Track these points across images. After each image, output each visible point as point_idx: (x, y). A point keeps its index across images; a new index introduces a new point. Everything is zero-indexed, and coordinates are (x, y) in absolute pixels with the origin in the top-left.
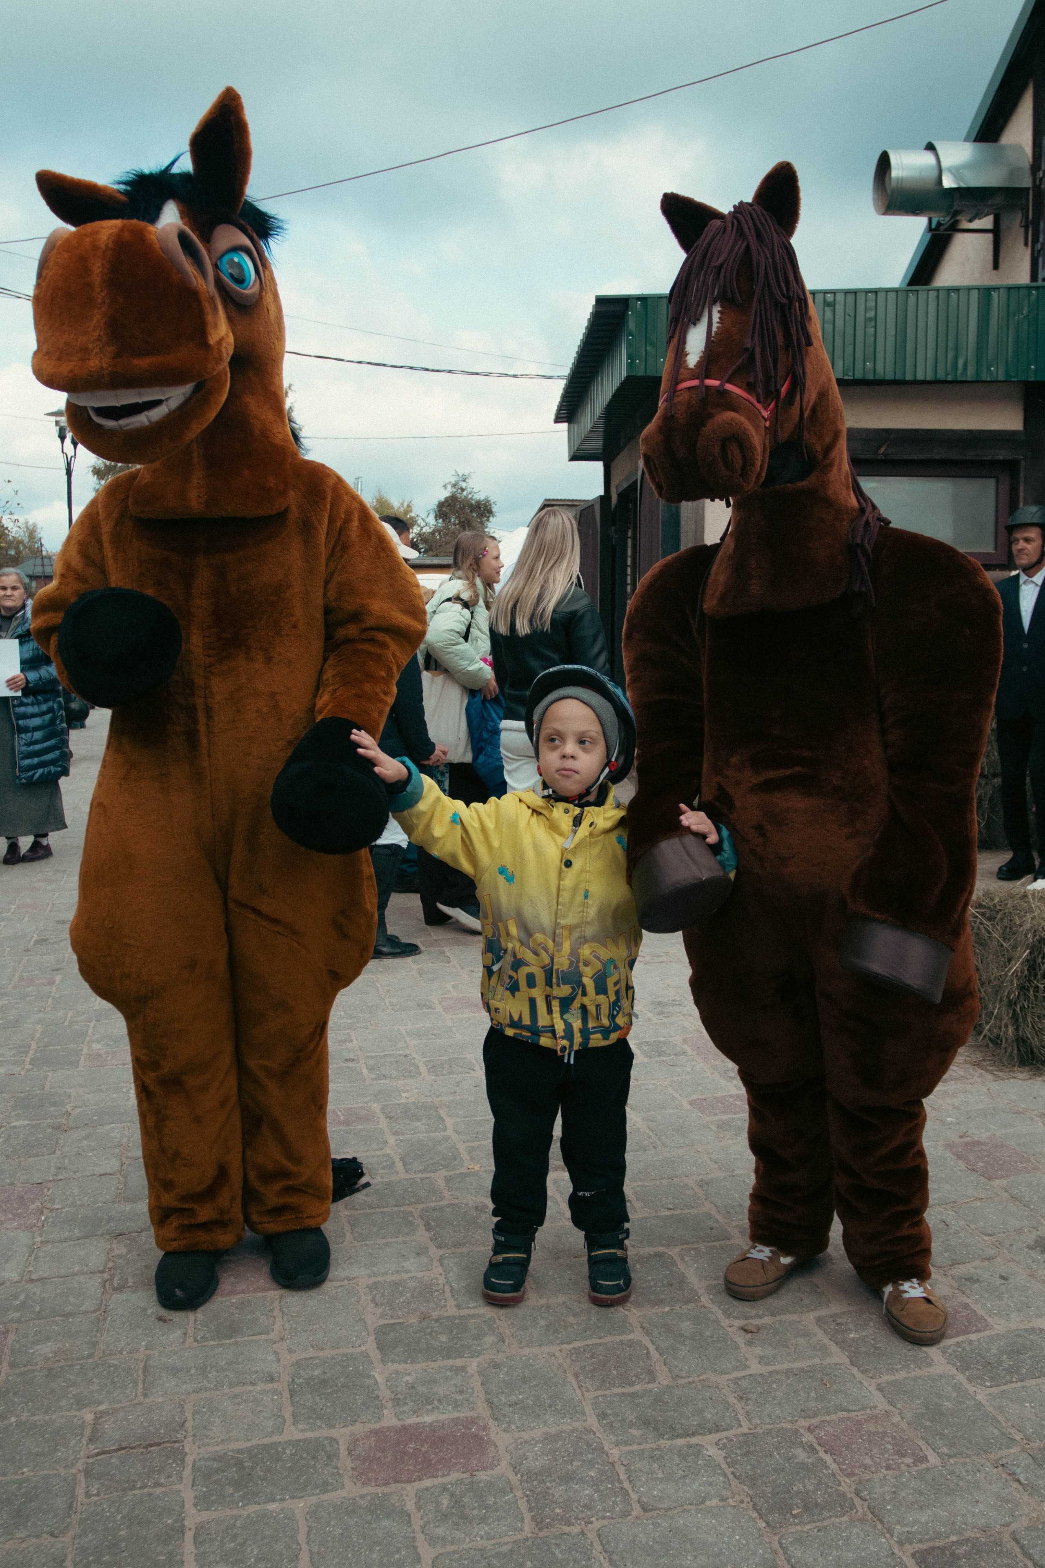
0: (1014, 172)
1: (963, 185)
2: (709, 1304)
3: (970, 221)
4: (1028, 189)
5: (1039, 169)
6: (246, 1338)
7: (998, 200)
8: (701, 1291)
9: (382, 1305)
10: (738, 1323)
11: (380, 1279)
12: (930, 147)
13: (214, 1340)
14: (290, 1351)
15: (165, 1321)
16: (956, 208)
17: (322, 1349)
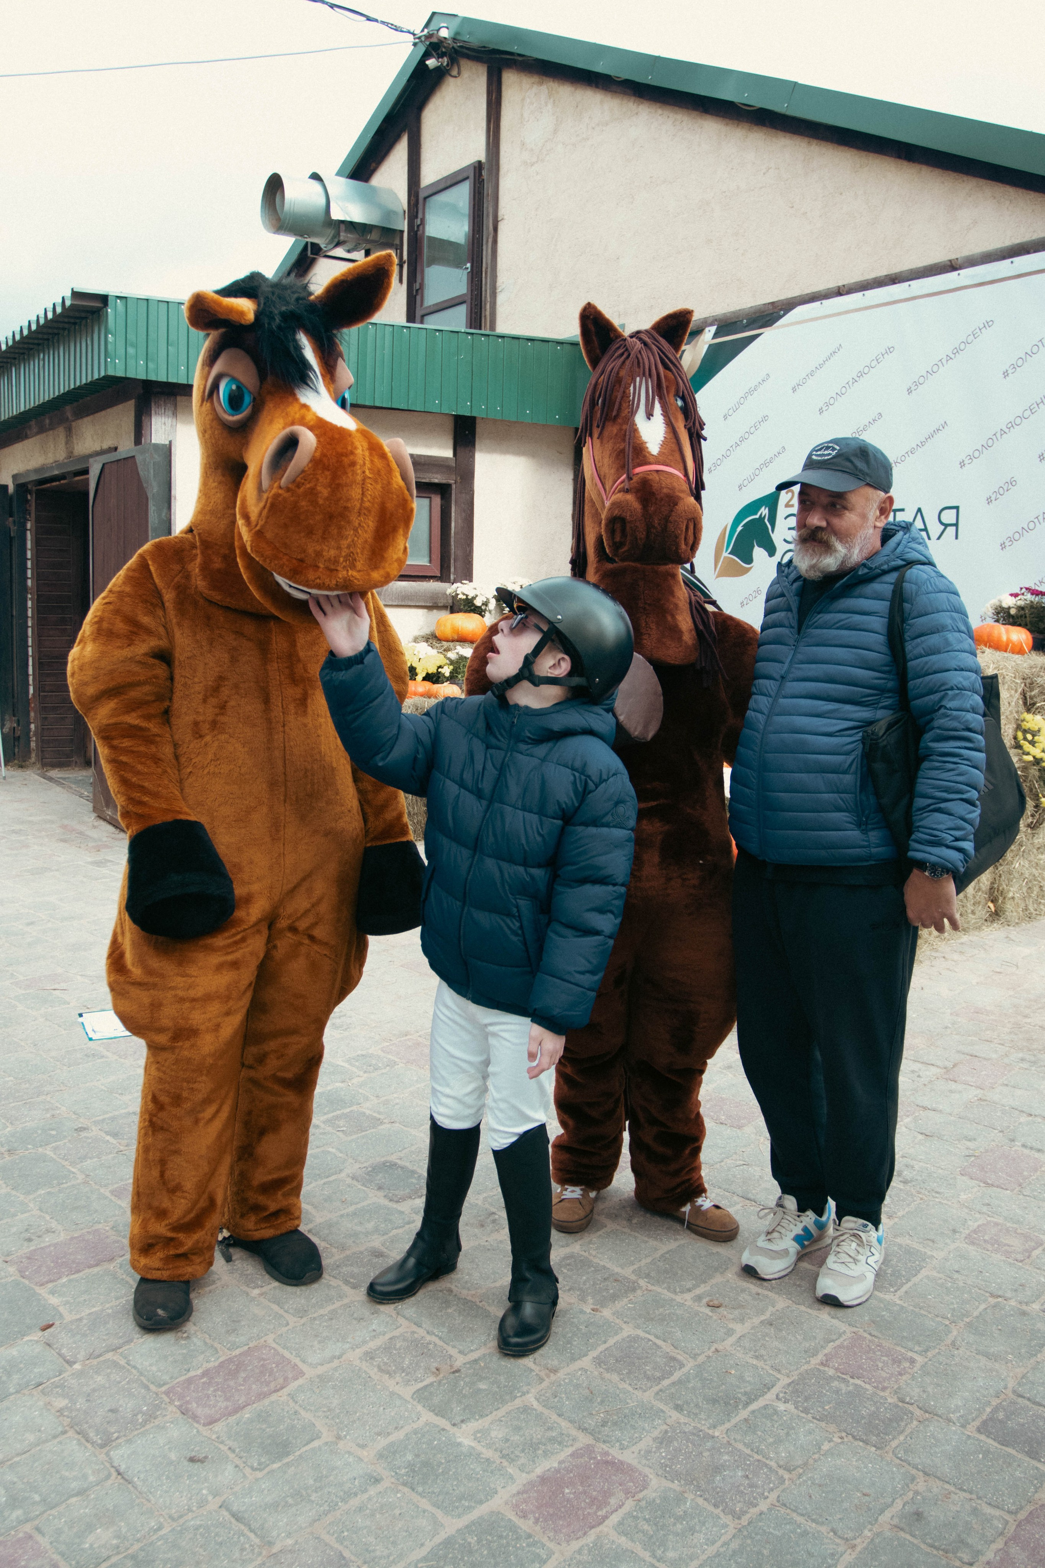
0: (389, 214)
1: (348, 219)
2: (650, 1287)
3: (349, 251)
4: (402, 232)
5: (417, 217)
6: (304, 1449)
7: (374, 236)
8: (633, 1277)
9: (395, 1372)
10: (688, 1296)
11: (365, 1348)
12: (316, 177)
13: (273, 1462)
14: (363, 1446)
15: (202, 1461)
16: (342, 238)
17: (389, 1434)
